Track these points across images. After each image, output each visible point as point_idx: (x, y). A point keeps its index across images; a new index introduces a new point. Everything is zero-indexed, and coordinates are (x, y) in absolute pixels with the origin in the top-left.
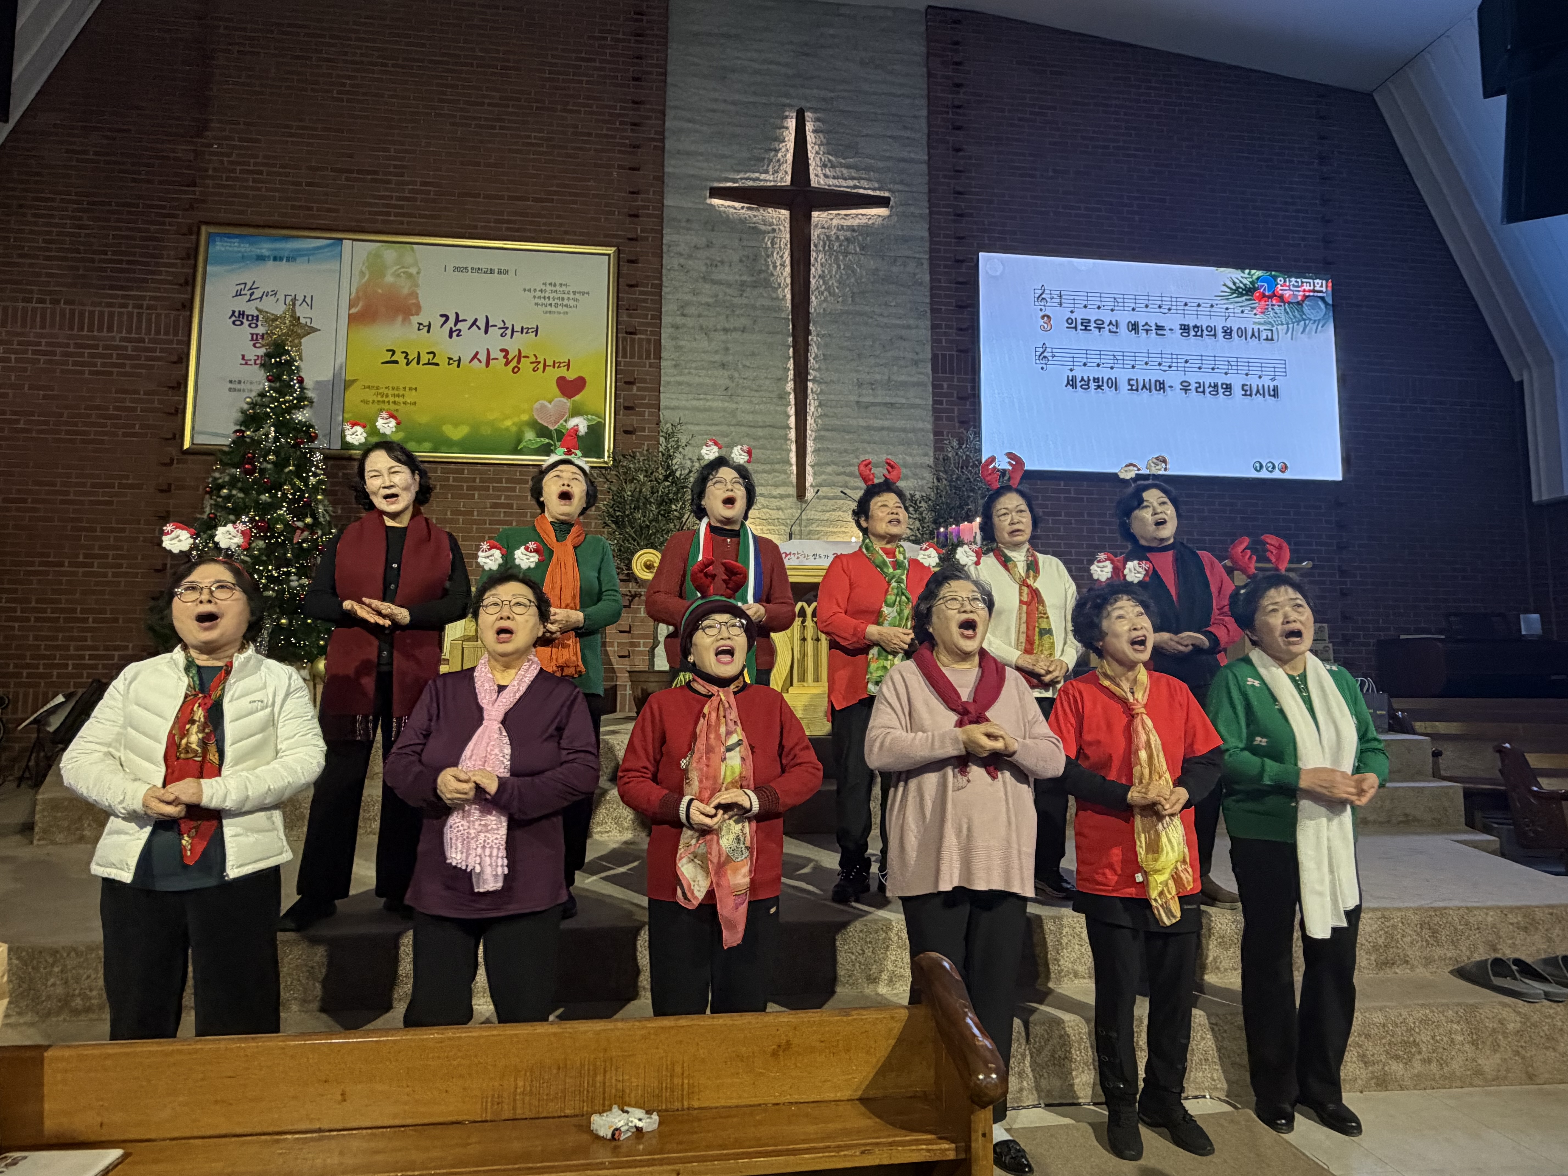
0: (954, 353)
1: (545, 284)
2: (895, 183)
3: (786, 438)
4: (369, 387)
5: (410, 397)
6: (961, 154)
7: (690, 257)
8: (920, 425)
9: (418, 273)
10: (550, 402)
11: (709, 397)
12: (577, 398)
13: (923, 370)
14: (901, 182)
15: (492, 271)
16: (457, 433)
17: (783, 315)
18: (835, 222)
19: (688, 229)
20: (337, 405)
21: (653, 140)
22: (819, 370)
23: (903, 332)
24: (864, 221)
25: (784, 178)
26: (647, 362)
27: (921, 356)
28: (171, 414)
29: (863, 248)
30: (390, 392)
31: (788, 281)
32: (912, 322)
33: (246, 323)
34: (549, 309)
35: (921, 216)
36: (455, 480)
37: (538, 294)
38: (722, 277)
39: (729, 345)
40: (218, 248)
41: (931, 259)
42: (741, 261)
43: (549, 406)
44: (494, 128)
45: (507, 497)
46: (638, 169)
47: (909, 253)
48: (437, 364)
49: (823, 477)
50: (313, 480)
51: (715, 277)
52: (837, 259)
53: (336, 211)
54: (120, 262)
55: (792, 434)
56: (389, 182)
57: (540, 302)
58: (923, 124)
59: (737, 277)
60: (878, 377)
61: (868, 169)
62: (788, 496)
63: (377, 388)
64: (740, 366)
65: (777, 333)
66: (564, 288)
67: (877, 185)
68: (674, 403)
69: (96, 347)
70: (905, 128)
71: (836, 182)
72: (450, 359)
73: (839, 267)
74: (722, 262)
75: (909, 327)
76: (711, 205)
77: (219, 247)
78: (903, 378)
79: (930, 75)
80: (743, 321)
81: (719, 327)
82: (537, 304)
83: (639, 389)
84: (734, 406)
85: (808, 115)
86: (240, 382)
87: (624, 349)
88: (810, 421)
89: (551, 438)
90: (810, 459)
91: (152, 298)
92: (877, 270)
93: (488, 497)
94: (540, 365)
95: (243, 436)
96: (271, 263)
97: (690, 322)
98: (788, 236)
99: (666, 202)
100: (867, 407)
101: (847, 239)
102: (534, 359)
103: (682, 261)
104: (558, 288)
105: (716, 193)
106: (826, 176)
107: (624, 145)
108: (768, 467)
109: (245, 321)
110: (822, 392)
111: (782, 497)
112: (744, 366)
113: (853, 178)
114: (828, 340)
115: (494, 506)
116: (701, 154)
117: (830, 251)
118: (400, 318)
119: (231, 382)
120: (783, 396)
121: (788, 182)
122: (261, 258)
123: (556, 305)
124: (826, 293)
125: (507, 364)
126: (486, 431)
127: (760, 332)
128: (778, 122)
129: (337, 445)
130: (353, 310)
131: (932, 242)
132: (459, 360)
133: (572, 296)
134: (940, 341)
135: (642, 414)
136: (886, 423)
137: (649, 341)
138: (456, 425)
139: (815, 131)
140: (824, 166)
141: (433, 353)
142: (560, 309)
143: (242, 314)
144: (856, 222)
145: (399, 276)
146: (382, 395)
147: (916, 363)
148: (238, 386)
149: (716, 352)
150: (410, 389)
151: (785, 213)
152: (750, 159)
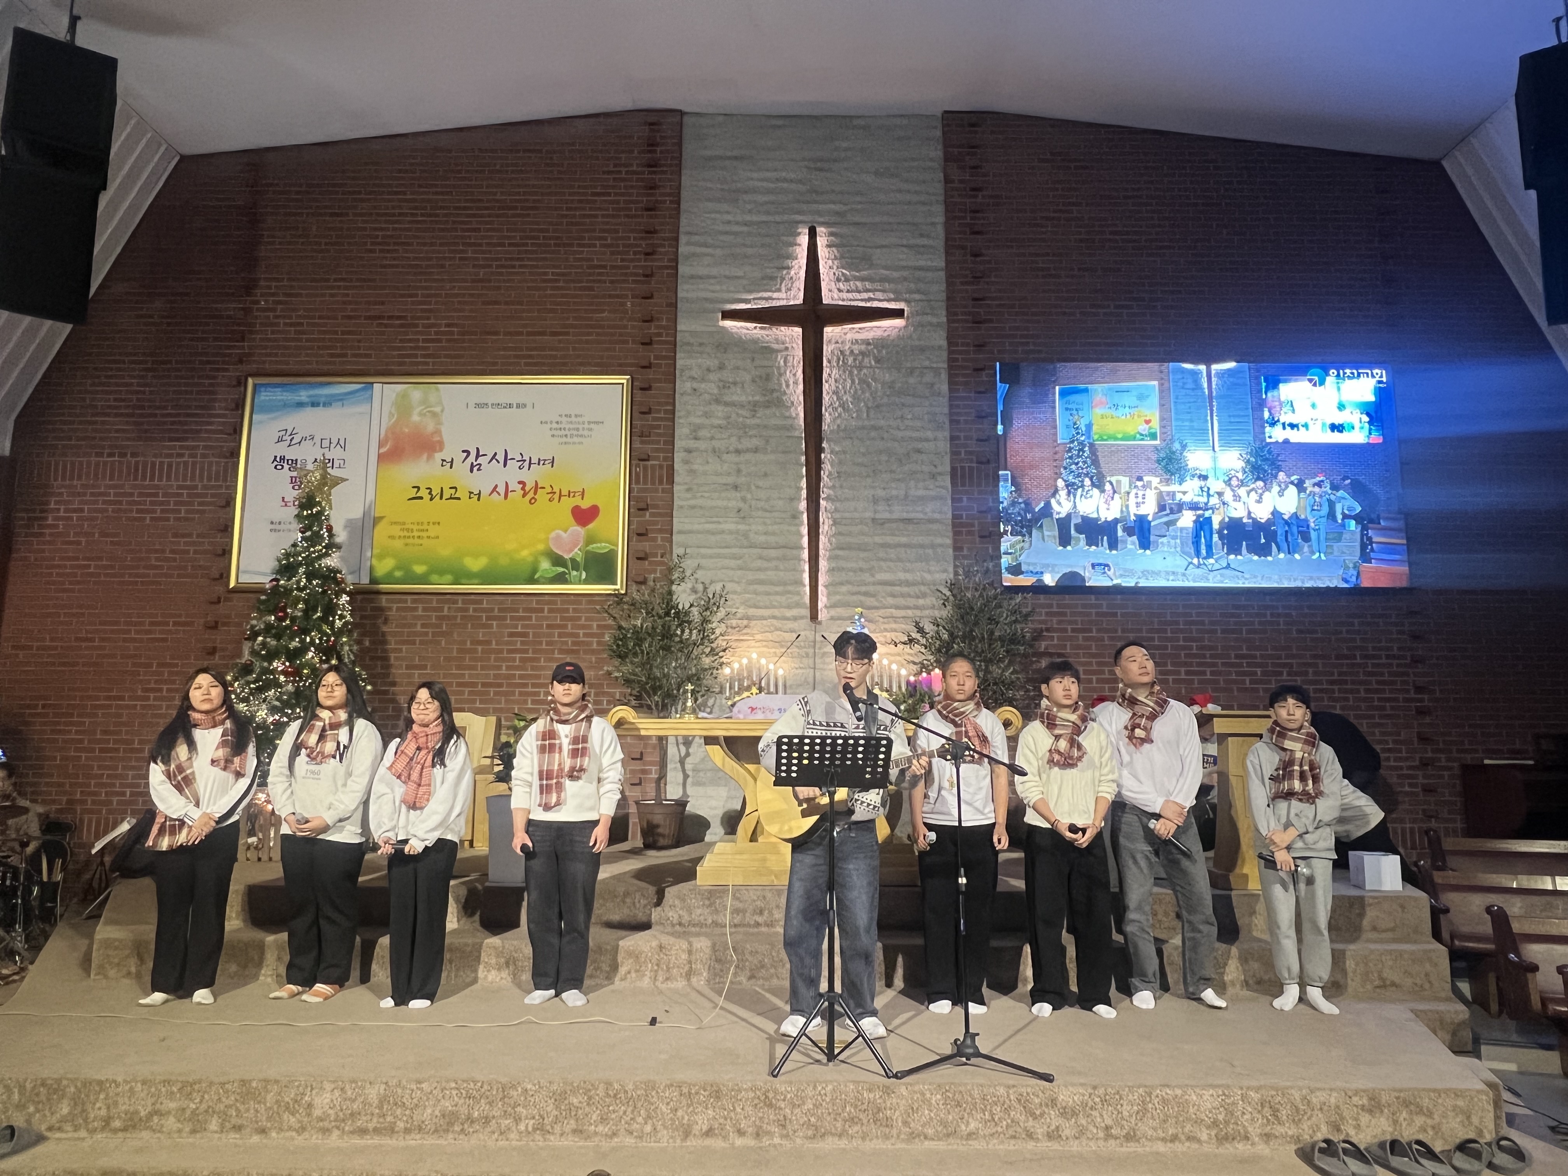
0: (975, 465)
1: (561, 416)
2: (911, 292)
3: (800, 560)
4: (395, 523)
5: (433, 531)
6: (978, 259)
7: (703, 380)
8: (939, 540)
9: (442, 411)
10: (565, 531)
11: (721, 520)
12: (590, 526)
13: (942, 484)
14: (918, 291)
15: (511, 406)
16: (475, 564)
17: (797, 434)
18: (849, 336)
19: (701, 353)
20: (367, 542)
21: (667, 267)
22: (833, 487)
23: (920, 446)
24: (879, 333)
25: (795, 296)
26: (660, 487)
27: (940, 469)
28: (219, 555)
29: (878, 361)
30: (415, 527)
31: (801, 398)
32: (929, 434)
33: (286, 467)
34: (564, 440)
35: (939, 325)
36: (475, 610)
37: (555, 425)
38: (735, 398)
39: (742, 467)
40: (263, 398)
41: (950, 368)
42: (753, 381)
43: (564, 535)
44: (514, 267)
45: (523, 626)
46: (651, 297)
47: (927, 363)
48: (459, 499)
49: (838, 597)
50: (338, 624)
51: (727, 399)
52: (851, 373)
53: (369, 356)
54: (178, 415)
55: (805, 555)
56: (416, 326)
57: (556, 433)
58: (940, 230)
59: (750, 398)
60: (894, 492)
61: (883, 280)
62: (802, 618)
63: (404, 524)
64: (753, 487)
65: (790, 452)
66: (579, 419)
67: (892, 296)
68: (687, 527)
69: (156, 495)
70: (922, 235)
71: (850, 295)
72: (471, 493)
73: (853, 382)
74: (735, 383)
75: (927, 440)
76: (723, 328)
77: (264, 396)
78: (921, 493)
79: (947, 180)
80: (755, 442)
81: (731, 448)
82: (553, 436)
83: (652, 515)
84: (747, 528)
85: (820, 230)
86: (280, 523)
87: (637, 475)
88: (823, 539)
89: (565, 566)
90: (822, 579)
91: (205, 447)
92: (893, 382)
93: (507, 626)
94: (556, 495)
95: (278, 585)
96: (309, 410)
97: (702, 445)
98: (801, 353)
99: (679, 328)
100: (882, 524)
101: (862, 353)
102: (550, 490)
103: (695, 385)
104: (573, 419)
105: (728, 315)
106: (840, 290)
107: (636, 275)
108: (779, 589)
109: (285, 465)
110: (836, 510)
111: (795, 619)
112: (758, 487)
113: (867, 291)
114: (843, 456)
115: (511, 635)
116: (715, 277)
117: (843, 366)
118: (425, 456)
119: (272, 523)
120: (795, 516)
121: (800, 301)
122: (300, 405)
123: (572, 436)
124: (840, 409)
125: (524, 496)
126: (504, 561)
127: (772, 452)
128: (791, 239)
129: (365, 580)
130: (382, 451)
131: (950, 352)
132: (479, 494)
133: (586, 426)
134: (959, 453)
135: (654, 539)
136: (903, 540)
137: (661, 467)
138: (476, 556)
139: (828, 246)
140: (838, 280)
141: (455, 488)
142: (576, 439)
143: (283, 459)
144: (869, 335)
145: (425, 415)
146: (408, 530)
147: (933, 476)
148: (277, 527)
149: (729, 474)
150: (434, 523)
151: (798, 331)
152: (763, 279)
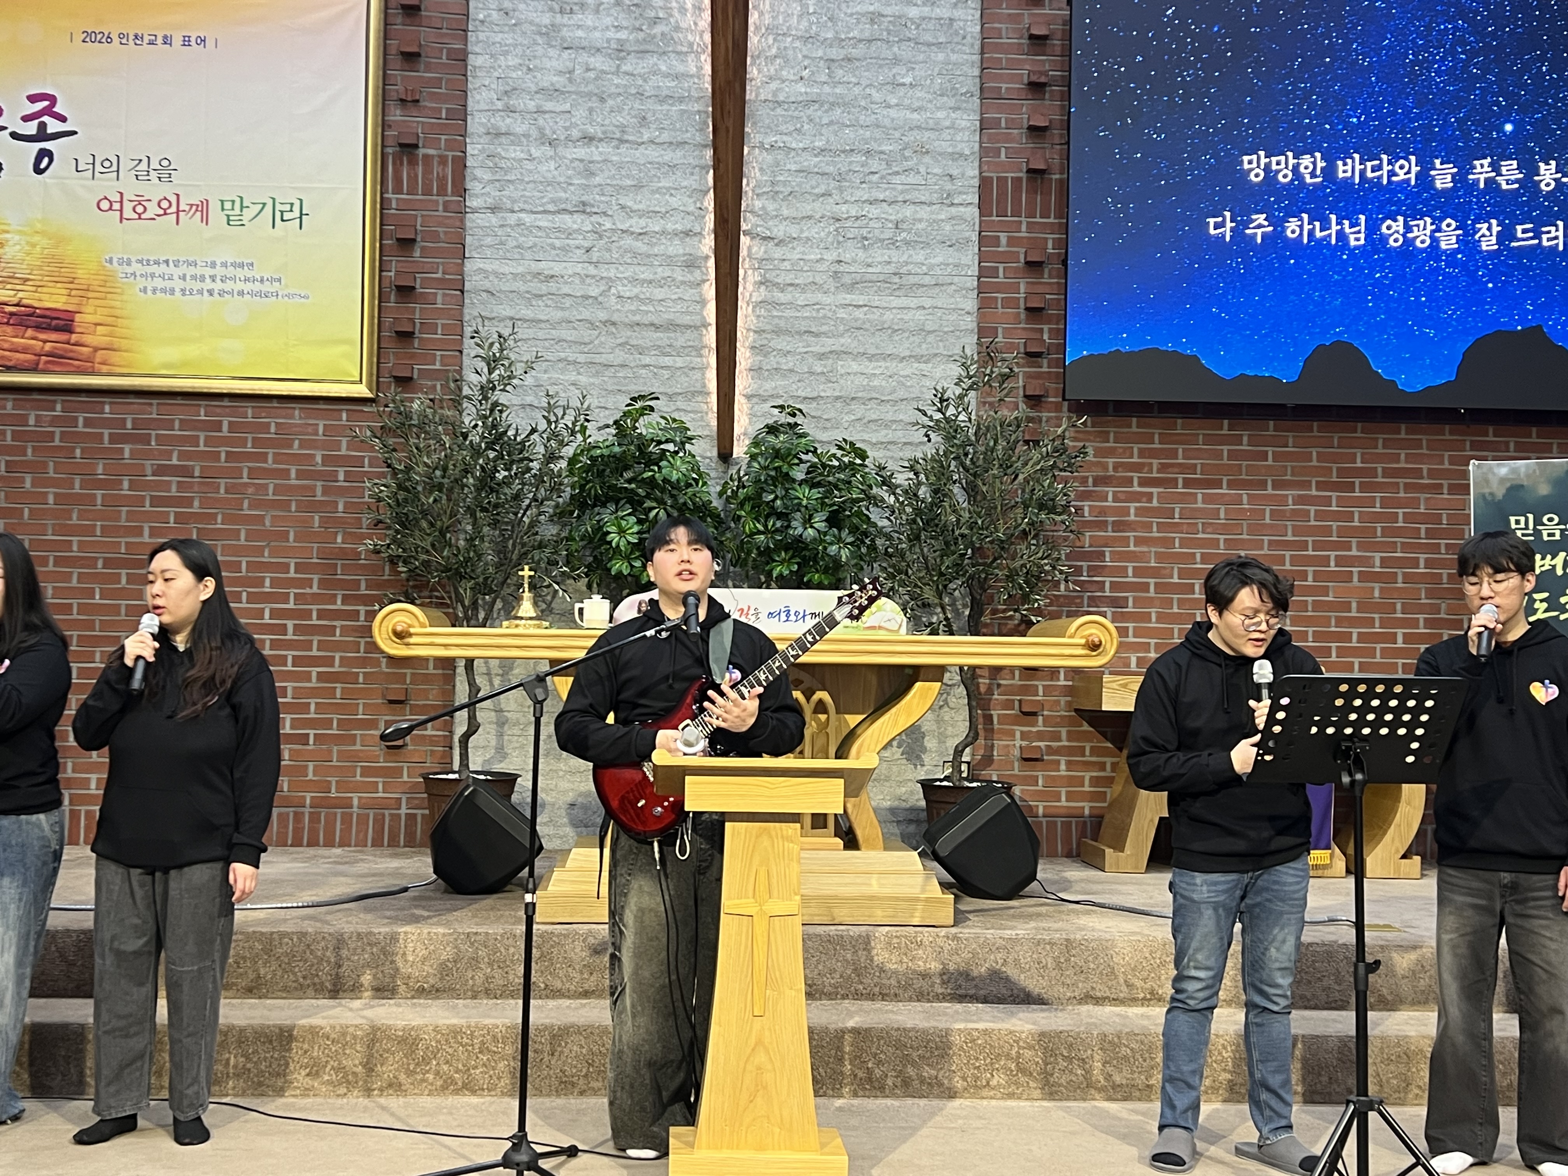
0: (1023, 175)
3: (699, 344)
8: (953, 319)
11: (556, 266)
13: (962, 211)
17: (697, 106)
22: (762, 213)
26: (441, 199)
27: (959, 184)
31: (707, 38)
32: (942, 116)
38: (582, 34)
39: (595, 169)
51: (567, 34)
55: (711, 337)
60: (875, 225)
65: (685, 143)
68: (491, 279)
75: (937, 128)
81: (575, 132)
83: (424, 253)
84: (603, 284)
87: (397, 175)
88: (744, 311)
90: (742, 383)
97: (520, 124)
100: (851, 284)
110: (767, 256)
114: (780, 153)
120: (693, 265)
124: (777, 62)
134: (996, 153)
135: (428, 300)
136: (888, 315)
137: (443, 160)
147: (949, 197)
149: (570, 180)
